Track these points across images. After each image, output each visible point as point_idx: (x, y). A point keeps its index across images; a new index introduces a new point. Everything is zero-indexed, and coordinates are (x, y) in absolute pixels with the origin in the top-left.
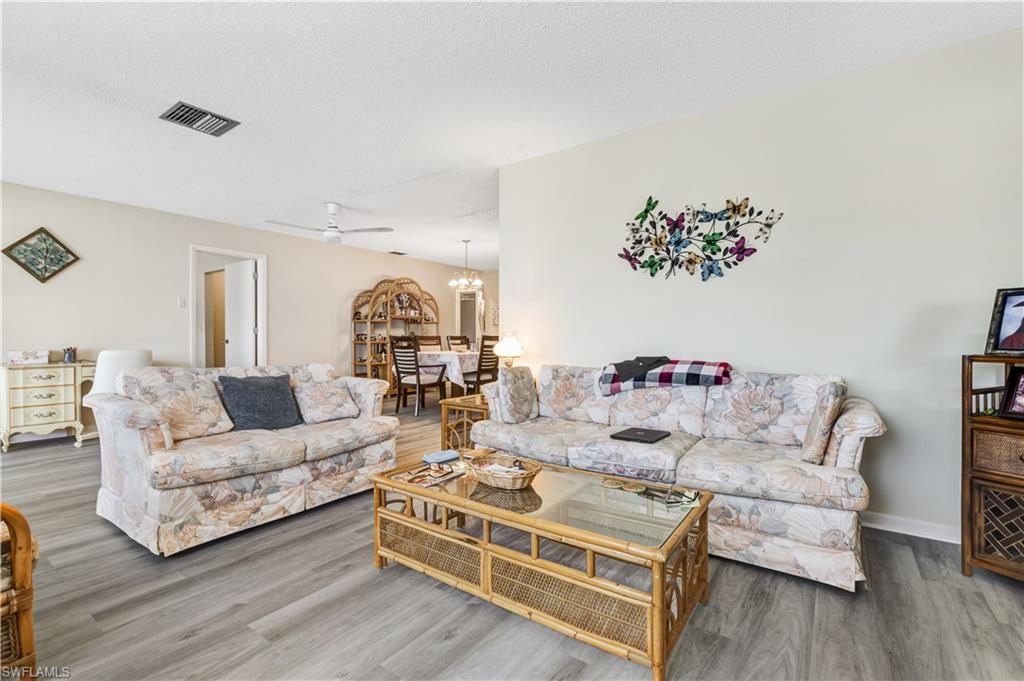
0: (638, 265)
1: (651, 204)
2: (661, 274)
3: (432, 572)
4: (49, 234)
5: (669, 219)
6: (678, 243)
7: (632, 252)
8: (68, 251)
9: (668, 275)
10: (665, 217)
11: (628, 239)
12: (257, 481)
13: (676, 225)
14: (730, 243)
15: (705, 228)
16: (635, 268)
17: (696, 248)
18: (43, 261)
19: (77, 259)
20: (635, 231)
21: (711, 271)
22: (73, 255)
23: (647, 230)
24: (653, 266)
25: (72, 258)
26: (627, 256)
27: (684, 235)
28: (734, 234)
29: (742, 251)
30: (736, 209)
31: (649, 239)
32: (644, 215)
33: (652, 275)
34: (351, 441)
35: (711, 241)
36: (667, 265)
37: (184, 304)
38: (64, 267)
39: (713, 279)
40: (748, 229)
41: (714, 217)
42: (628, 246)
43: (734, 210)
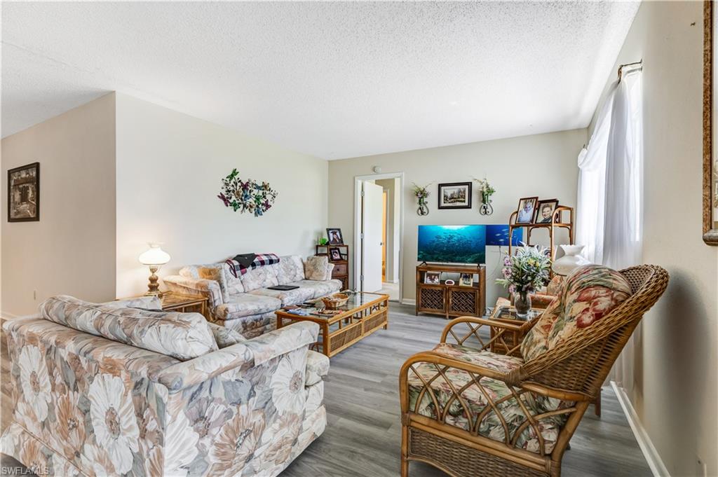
0: (229, 204)
1: (235, 173)
2: (239, 210)
3: (345, 347)
5: (242, 183)
6: (246, 197)
7: (226, 196)
9: (242, 211)
10: (240, 181)
11: (223, 188)
13: (245, 187)
14: (263, 201)
15: (255, 192)
16: (227, 206)
17: (252, 201)
20: (227, 184)
21: (258, 213)
23: (233, 186)
24: (235, 206)
26: (222, 197)
27: (248, 194)
28: (264, 197)
29: (268, 206)
30: (266, 187)
31: (233, 191)
32: (231, 177)
33: (235, 210)
35: (258, 199)
36: (242, 206)
39: (259, 217)
40: (269, 197)
41: (258, 188)
42: (224, 192)
43: (265, 187)
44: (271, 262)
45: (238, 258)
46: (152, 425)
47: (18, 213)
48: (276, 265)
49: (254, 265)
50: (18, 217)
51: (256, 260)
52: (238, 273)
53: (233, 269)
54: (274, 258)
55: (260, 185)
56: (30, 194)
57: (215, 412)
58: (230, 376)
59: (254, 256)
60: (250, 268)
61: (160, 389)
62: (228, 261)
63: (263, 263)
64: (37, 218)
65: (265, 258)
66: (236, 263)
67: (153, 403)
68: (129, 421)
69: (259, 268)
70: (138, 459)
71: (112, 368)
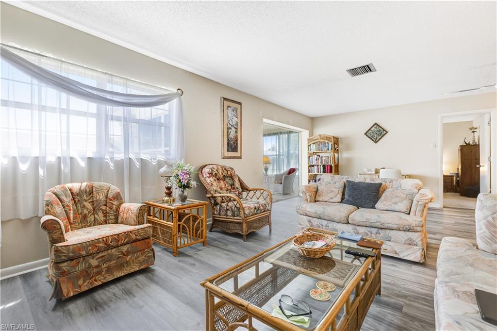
4: (378, 125)
8: (384, 130)
12: (328, 223)
18: (375, 135)
19: (387, 132)
22: (386, 131)
25: (385, 132)
34: (375, 221)
37: (435, 146)
38: (382, 137)
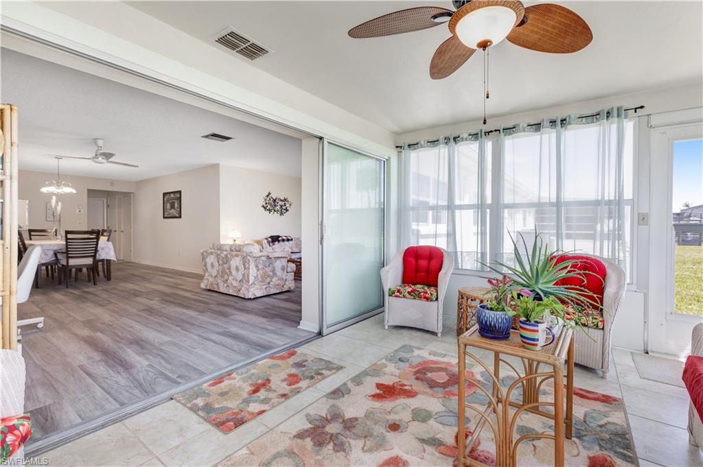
1: (269, 194)
2: (272, 213)
6: (275, 206)
7: (265, 206)
10: (272, 198)
11: (263, 202)
13: (275, 201)
14: (284, 208)
15: (280, 203)
16: (266, 211)
17: (278, 208)
20: (266, 200)
21: (281, 214)
23: (268, 200)
24: (270, 211)
26: (263, 206)
27: (276, 204)
28: (285, 205)
29: (287, 210)
31: (269, 203)
32: (268, 196)
33: (270, 213)
35: (281, 206)
36: (273, 211)
39: (282, 216)
40: (287, 205)
41: (282, 201)
42: (264, 204)
43: (285, 200)
44: (288, 240)
45: (271, 237)
46: (247, 266)
47: (169, 214)
48: (291, 242)
49: (279, 241)
50: (169, 216)
51: (280, 239)
52: (271, 244)
53: (269, 242)
54: (290, 238)
55: (282, 199)
56: (176, 205)
57: (261, 267)
58: (264, 258)
59: (279, 237)
60: (277, 243)
61: (249, 257)
62: (266, 239)
63: (283, 240)
64: (180, 217)
65: (284, 238)
66: (270, 239)
67: (247, 261)
68: (242, 267)
69: (281, 243)
70: (244, 275)
71: (237, 256)
